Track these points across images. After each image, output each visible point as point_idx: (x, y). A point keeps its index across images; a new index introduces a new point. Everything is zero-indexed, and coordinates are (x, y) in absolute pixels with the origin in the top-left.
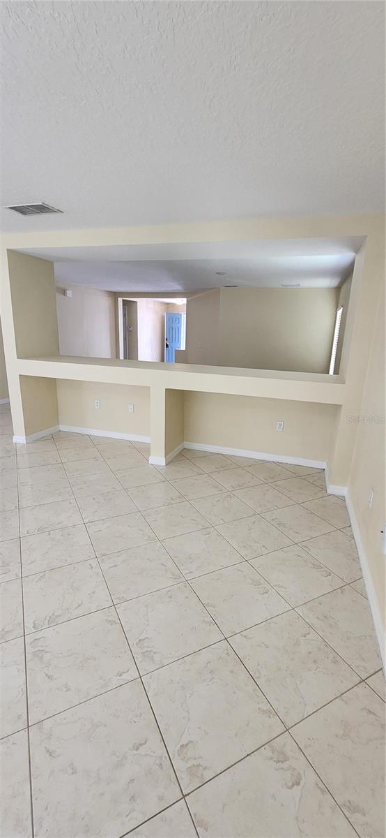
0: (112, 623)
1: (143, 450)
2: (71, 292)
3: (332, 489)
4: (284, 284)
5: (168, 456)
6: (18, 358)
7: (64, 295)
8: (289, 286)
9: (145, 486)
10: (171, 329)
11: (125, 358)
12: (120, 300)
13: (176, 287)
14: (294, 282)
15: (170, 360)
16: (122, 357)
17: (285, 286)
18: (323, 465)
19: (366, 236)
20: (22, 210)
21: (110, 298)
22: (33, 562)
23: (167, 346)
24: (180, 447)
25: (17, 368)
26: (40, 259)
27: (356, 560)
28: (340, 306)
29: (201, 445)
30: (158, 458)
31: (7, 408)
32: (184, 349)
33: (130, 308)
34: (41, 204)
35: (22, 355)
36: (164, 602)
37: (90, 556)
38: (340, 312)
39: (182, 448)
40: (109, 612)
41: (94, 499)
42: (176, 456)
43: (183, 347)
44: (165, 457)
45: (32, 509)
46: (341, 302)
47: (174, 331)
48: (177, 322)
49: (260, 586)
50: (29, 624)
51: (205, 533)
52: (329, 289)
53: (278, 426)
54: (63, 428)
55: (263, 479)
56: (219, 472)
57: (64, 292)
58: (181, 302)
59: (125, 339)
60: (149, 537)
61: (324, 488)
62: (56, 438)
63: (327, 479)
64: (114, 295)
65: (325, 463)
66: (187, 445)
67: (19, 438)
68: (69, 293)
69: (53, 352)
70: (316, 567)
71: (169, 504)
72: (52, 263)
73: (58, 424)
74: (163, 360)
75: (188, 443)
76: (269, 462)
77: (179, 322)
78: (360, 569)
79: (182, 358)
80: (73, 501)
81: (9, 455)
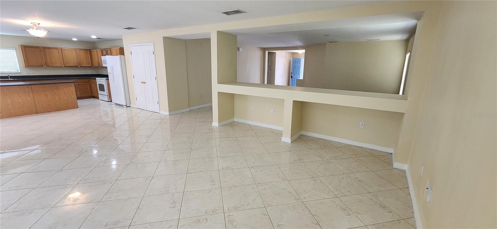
0: (265, 215)
1: (279, 134)
2: (242, 49)
3: (396, 165)
4: (368, 39)
5: (293, 138)
6: (218, 83)
7: (239, 51)
8: (372, 40)
9: (280, 152)
10: (294, 67)
11: (268, 83)
12: (267, 52)
13: (299, 43)
14: (375, 38)
15: (293, 85)
16: (266, 83)
17: (369, 40)
18: (391, 150)
19: (424, 11)
20: (227, 13)
21: (261, 51)
22: (225, 182)
23: (292, 77)
24: (299, 134)
25: (217, 88)
26: (231, 34)
27: (411, 207)
28: (408, 52)
29: (311, 133)
30: (287, 139)
31: (211, 108)
32: (302, 79)
33: (272, 56)
34: (237, 10)
35: (220, 82)
36: (291, 210)
37: (252, 183)
38: (408, 55)
39: (300, 134)
40: (263, 210)
41: (253, 156)
42: (297, 138)
43: (301, 77)
44: (291, 138)
45: (224, 158)
46: (409, 49)
47: (296, 68)
48: (298, 63)
49: (346, 211)
50: (226, 209)
51: (313, 180)
52: (400, 41)
53: (361, 125)
54: (236, 120)
55: (350, 156)
56: (322, 149)
57: (238, 49)
58: (302, 52)
59: (268, 73)
60: (282, 178)
61: (391, 164)
62: (232, 125)
63: (393, 159)
64: (264, 50)
65: (393, 150)
66: (303, 133)
67: (215, 124)
68: (241, 50)
69: (233, 80)
70: (382, 207)
71: (293, 163)
72: (236, 36)
73: (234, 118)
74: (289, 85)
75: (303, 131)
76: (355, 146)
77: (300, 63)
78: (413, 212)
79: (300, 84)
80: (242, 156)
81: (211, 131)
